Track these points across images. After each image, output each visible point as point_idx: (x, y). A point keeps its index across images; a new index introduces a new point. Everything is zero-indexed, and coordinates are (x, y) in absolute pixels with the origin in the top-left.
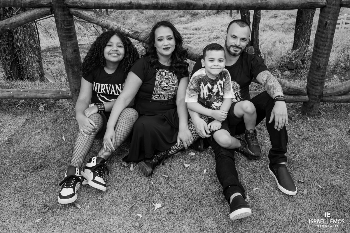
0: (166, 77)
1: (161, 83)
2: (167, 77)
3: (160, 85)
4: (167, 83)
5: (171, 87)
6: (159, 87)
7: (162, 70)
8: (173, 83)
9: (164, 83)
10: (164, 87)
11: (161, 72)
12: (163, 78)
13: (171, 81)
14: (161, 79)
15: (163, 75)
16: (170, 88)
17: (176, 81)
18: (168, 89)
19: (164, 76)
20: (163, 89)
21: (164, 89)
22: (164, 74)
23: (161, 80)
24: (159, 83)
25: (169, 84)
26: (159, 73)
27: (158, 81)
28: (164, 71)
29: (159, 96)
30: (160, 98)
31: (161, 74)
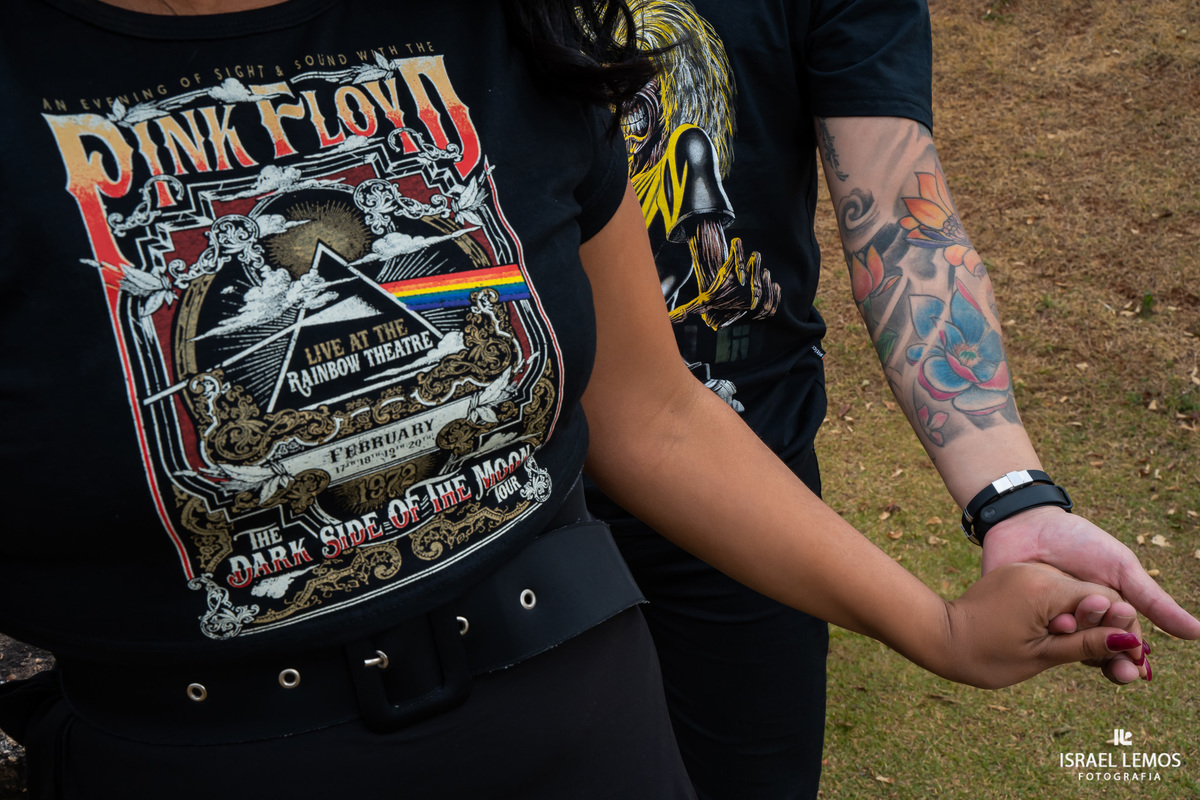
0: (274, 180)
1: (218, 304)
2: (291, 172)
3: (210, 354)
4: (328, 269)
5: (419, 304)
6: (212, 387)
7: (176, 91)
10: (299, 364)
12: (223, 208)
13: (377, 222)
16: (415, 328)
17: (470, 195)
18: (381, 354)
19: (238, 170)
22: (223, 134)
23: (207, 265)
24: (189, 319)
25: (373, 269)
26: (139, 161)
27: (154, 304)
28: (216, 92)
29: (313, 546)
30: (333, 576)
31: (164, 155)
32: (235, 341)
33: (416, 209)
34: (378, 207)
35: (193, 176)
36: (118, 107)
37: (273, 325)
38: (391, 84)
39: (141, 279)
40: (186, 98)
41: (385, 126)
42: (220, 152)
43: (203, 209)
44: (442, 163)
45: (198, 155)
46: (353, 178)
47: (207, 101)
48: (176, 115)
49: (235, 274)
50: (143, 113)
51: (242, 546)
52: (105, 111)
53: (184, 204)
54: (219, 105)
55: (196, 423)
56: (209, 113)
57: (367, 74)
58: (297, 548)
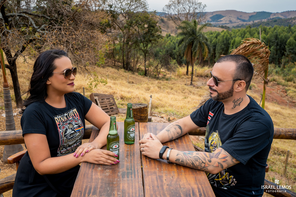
1: (66, 132)
3: (65, 136)
4: (71, 129)
5: (77, 131)
6: (65, 138)
7: (62, 115)
8: (77, 125)
9: (69, 130)
10: (70, 136)
11: (61, 118)
12: (66, 124)
13: (74, 124)
14: (64, 127)
15: (66, 120)
16: (76, 133)
17: (80, 121)
18: (74, 135)
20: (69, 139)
21: (71, 138)
22: (65, 118)
23: (65, 129)
24: (64, 133)
25: (74, 128)
26: (59, 121)
27: (61, 132)
28: (64, 115)
29: (67, 149)
30: (67, 152)
31: (61, 121)
32: (66, 135)
33: (76, 123)
34: (74, 123)
35: (63, 122)
36: (57, 116)
37: (69, 133)
38: (73, 112)
39: (61, 130)
40: (62, 116)
41: (73, 116)
42: (65, 120)
43: (64, 124)
44: (77, 119)
45: (64, 120)
46: (71, 121)
47: (64, 116)
48: (62, 117)
49: (67, 130)
50: (60, 117)
51: (62, 150)
52: (57, 117)
53: (63, 124)
54: (65, 116)
55: (64, 141)
56: (64, 117)
57: (71, 112)
58: (66, 150)
